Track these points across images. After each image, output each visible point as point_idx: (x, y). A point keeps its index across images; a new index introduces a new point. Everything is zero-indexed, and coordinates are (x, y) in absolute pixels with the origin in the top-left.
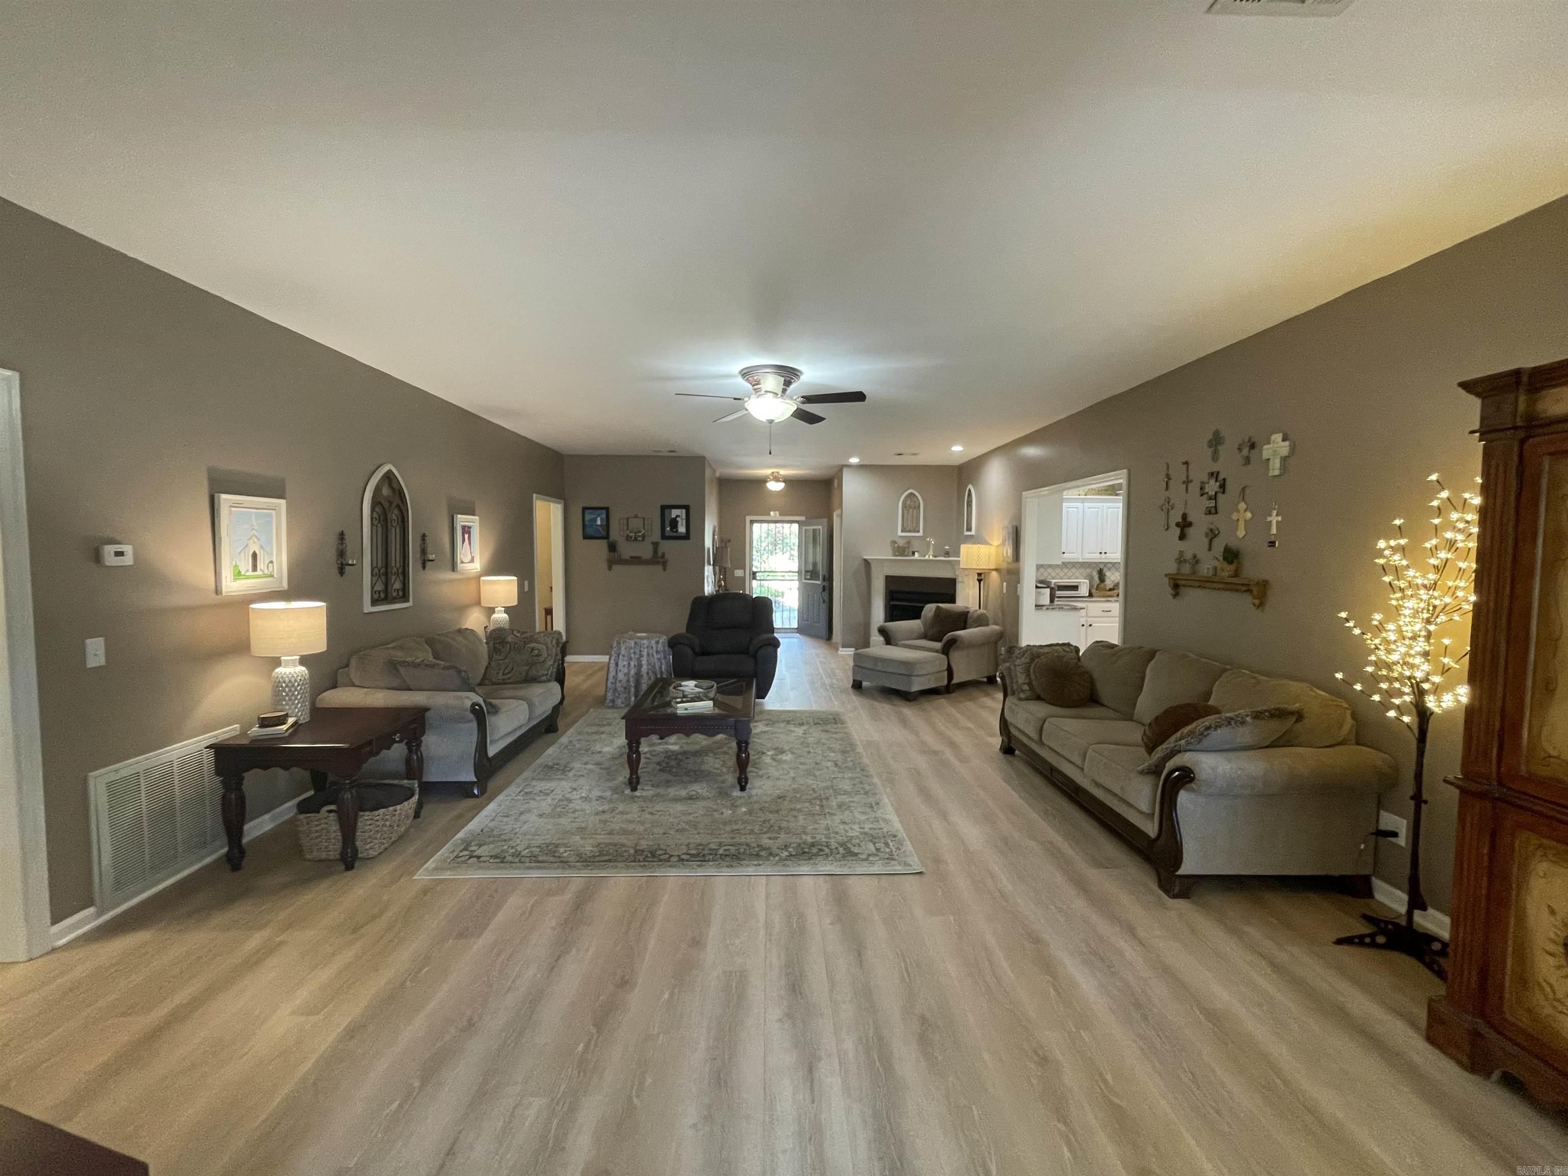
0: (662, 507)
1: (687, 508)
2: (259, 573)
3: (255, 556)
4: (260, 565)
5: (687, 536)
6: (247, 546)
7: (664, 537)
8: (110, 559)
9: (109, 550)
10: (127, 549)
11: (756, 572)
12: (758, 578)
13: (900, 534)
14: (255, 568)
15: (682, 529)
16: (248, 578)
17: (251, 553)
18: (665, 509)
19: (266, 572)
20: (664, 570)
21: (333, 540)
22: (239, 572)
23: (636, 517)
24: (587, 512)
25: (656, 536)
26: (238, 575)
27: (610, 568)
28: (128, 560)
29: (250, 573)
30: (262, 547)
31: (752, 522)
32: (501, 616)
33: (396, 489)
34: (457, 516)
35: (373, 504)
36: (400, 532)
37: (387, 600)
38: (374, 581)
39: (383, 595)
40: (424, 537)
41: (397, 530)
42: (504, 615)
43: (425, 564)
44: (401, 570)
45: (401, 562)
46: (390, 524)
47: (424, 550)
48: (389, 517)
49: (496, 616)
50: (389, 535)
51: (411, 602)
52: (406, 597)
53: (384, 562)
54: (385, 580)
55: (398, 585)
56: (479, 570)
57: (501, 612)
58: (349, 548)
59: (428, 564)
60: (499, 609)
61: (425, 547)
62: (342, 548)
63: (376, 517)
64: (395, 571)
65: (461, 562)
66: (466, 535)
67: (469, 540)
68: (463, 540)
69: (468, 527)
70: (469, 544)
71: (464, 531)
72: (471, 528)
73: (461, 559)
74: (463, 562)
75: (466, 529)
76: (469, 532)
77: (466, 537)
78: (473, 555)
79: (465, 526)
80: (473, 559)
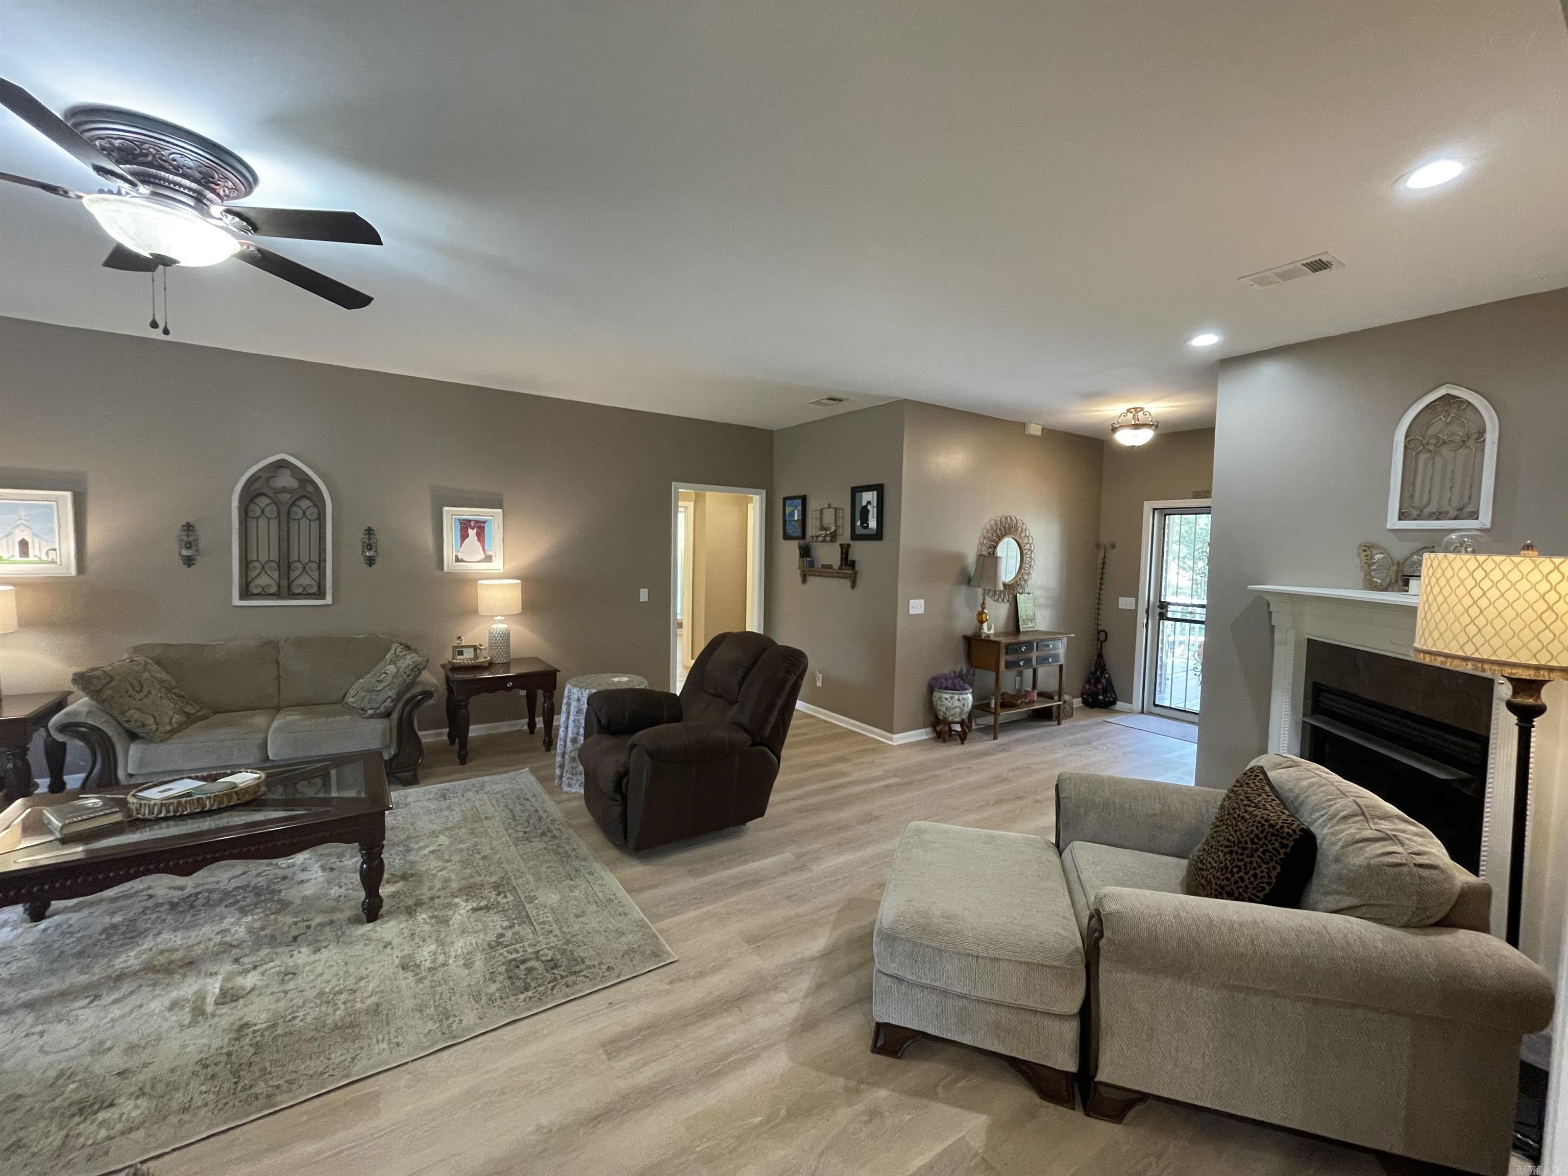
0: (852, 488)
1: (879, 489)
2: (32, 558)
3: (23, 543)
4: (35, 551)
5: (878, 535)
6: (11, 534)
7: (855, 537)
11: (1169, 604)
12: (1170, 615)
13: (1393, 522)
14: (25, 554)
15: (873, 524)
16: (13, 563)
17: (18, 542)
18: (856, 491)
19: (44, 558)
20: (853, 586)
21: (176, 531)
23: (829, 506)
24: (788, 502)
25: (845, 536)
27: (804, 581)
29: (18, 558)
30: (35, 536)
31: (1165, 513)
32: (499, 626)
33: (305, 480)
34: (446, 509)
35: (250, 496)
36: (315, 526)
37: (277, 595)
38: (252, 574)
39: (274, 590)
40: (369, 531)
41: (304, 523)
42: (503, 626)
43: (374, 560)
44: (315, 565)
45: (315, 557)
46: (285, 517)
47: (370, 545)
48: (284, 510)
49: (494, 626)
50: (284, 528)
51: (329, 600)
52: (321, 594)
53: (274, 556)
54: (276, 575)
55: (306, 581)
56: (502, 571)
57: (500, 622)
58: (204, 536)
59: (379, 561)
60: (499, 618)
61: (372, 541)
62: (191, 539)
63: (256, 510)
64: (300, 566)
65: (458, 560)
66: (470, 531)
67: (480, 536)
68: (464, 536)
69: (477, 522)
70: (479, 540)
71: (465, 526)
72: (485, 522)
73: (457, 557)
74: (462, 561)
75: (473, 524)
76: (480, 527)
77: (472, 533)
78: (489, 553)
79: (470, 521)
80: (488, 559)
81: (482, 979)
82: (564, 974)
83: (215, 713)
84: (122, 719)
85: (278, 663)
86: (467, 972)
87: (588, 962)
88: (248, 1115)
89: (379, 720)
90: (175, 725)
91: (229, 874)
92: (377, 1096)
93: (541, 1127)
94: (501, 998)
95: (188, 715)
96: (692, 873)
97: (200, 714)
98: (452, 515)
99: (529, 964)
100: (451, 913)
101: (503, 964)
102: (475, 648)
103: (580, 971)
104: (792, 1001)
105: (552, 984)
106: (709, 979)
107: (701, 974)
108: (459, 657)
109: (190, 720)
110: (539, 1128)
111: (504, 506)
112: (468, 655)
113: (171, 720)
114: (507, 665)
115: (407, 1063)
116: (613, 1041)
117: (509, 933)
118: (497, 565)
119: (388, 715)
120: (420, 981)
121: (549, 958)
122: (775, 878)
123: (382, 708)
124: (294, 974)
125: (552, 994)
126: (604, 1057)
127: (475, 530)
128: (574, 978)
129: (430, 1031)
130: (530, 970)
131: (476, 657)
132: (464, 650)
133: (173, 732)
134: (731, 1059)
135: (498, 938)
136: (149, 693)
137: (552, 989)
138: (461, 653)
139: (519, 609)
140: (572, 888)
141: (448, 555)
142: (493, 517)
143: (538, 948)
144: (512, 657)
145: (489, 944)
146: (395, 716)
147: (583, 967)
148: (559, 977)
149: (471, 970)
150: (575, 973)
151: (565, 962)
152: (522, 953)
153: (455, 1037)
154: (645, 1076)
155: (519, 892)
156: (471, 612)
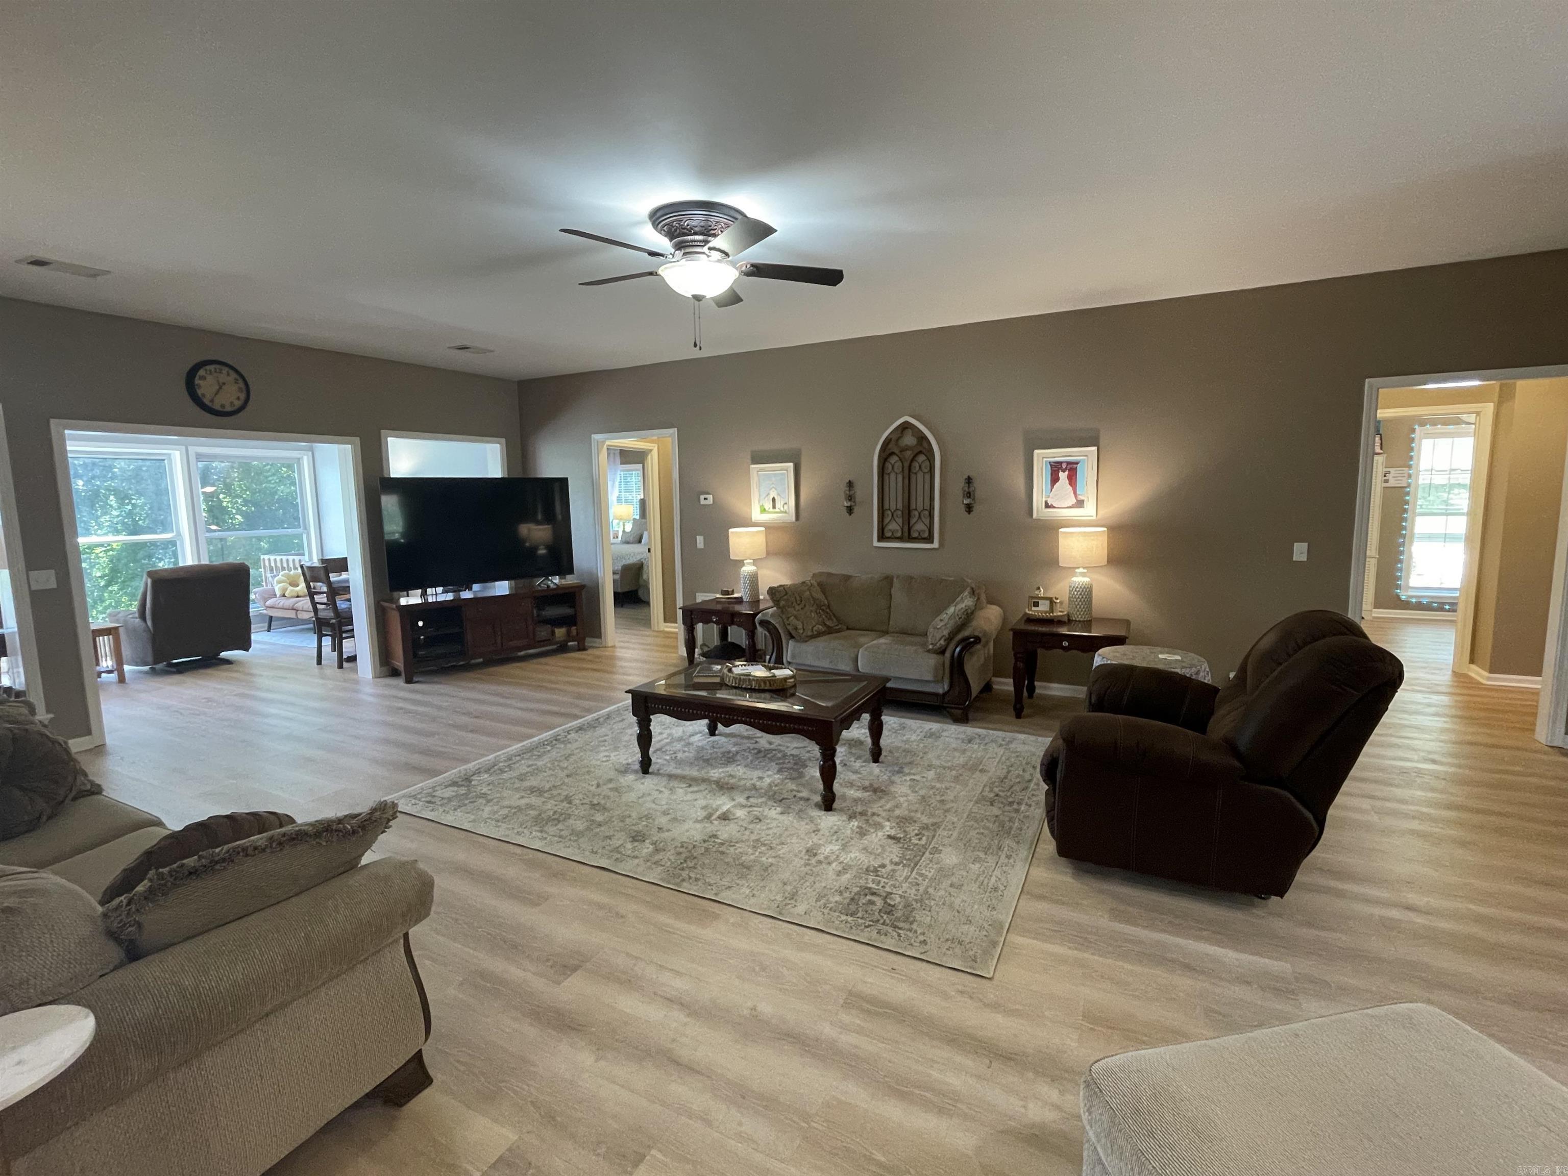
2: (777, 510)
3: (774, 499)
4: (778, 505)
6: (769, 494)
8: (703, 502)
9: (702, 497)
10: (710, 497)
14: (774, 507)
16: (769, 513)
17: (771, 498)
19: (782, 509)
21: (843, 487)
22: (765, 509)
26: (763, 511)
28: (710, 501)
29: (771, 510)
30: (778, 494)
32: (1080, 579)
33: (922, 438)
34: (1036, 452)
35: (885, 456)
36: (928, 477)
37: (901, 539)
38: (887, 520)
39: (899, 534)
40: (969, 480)
41: (920, 475)
42: (1086, 580)
43: (972, 507)
44: (927, 513)
45: (927, 506)
46: (908, 473)
47: (969, 493)
48: (906, 464)
49: (1074, 579)
50: (906, 481)
51: (936, 545)
52: (930, 539)
53: (900, 506)
54: (900, 521)
55: (920, 527)
56: (1094, 518)
57: (1083, 575)
58: (859, 493)
59: (977, 508)
60: (1081, 570)
61: (971, 490)
62: (852, 493)
63: (889, 466)
64: (916, 513)
65: (1047, 506)
66: (1061, 474)
67: (1072, 479)
68: (1055, 479)
69: (1068, 463)
70: (1070, 484)
71: (1056, 468)
72: (1077, 463)
73: (1046, 502)
74: (1052, 507)
75: (1064, 466)
76: (1072, 469)
77: (1063, 476)
78: (1081, 498)
79: (1061, 463)
80: (1080, 504)
81: (837, 888)
82: (888, 921)
83: (848, 629)
84: (787, 622)
85: (891, 595)
86: (834, 877)
87: (914, 926)
88: (669, 883)
89: (935, 656)
90: (815, 633)
91: (795, 745)
92: (716, 917)
93: (755, 1009)
94: (831, 909)
95: (828, 627)
96: (1116, 915)
97: (837, 627)
98: (1043, 458)
99: (874, 898)
100: (872, 831)
101: (861, 887)
102: (1051, 600)
103: (900, 929)
104: (1058, 1108)
105: (871, 923)
106: (1000, 1018)
107: (995, 1007)
108: (1034, 608)
109: (830, 631)
110: (754, 1009)
111: (1102, 443)
112: (1044, 607)
113: (812, 628)
114: (1087, 624)
115: (746, 910)
116: (860, 996)
117: (890, 867)
118: (1089, 511)
119: (942, 652)
120: (806, 865)
121: (892, 903)
122: (1221, 979)
123: (938, 645)
124: (760, 820)
125: (862, 931)
126: (841, 1001)
127: (1067, 473)
128: (890, 930)
129: (775, 900)
130: (872, 903)
131: (1052, 610)
132: (1041, 602)
133: (813, 637)
134: (927, 1094)
135: (880, 866)
136: (805, 606)
137: (866, 927)
138: (1036, 604)
139: (1105, 562)
140: (976, 860)
141: (1037, 501)
142: (1085, 456)
143: (894, 891)
144: (1094, 614)
145: (868, 867)
146: (948, 654)
147: (907, 926)
148: (882, 921)
149: (838, 878)
150: (895, 927)
151: (899, 914)
152: (880, 887)
153: (780, 914)
154: (847, 1040)
155: (935, 840)
156: (1051, 562)
